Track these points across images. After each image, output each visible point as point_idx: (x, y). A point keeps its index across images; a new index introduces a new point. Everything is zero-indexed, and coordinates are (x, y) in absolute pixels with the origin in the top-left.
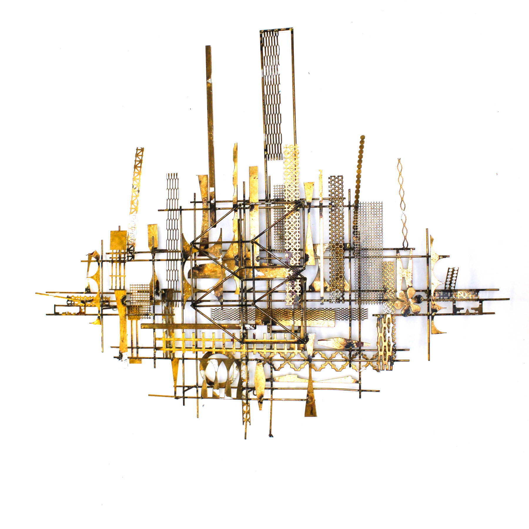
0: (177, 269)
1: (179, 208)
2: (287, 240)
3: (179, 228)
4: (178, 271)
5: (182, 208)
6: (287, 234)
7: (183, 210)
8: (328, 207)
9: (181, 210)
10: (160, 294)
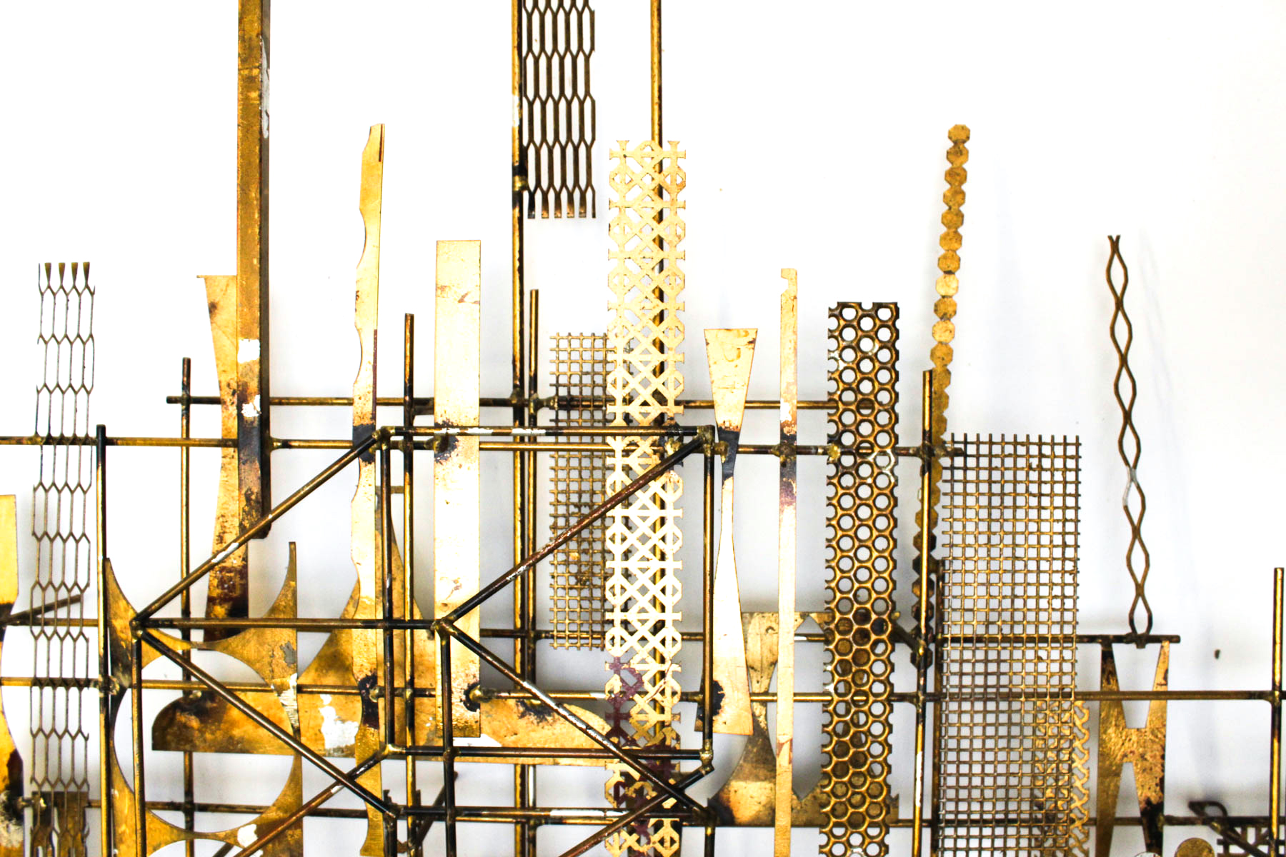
0: (80, 731)
1: (93, 434)
2: (617, 610)
3: (93, 531)
4: (86, 739)
5: (109, 434)
6: (617, 580)
7: (113, 442)
8: (825, 453)
9: (103, 441)
10: (28, 814)
